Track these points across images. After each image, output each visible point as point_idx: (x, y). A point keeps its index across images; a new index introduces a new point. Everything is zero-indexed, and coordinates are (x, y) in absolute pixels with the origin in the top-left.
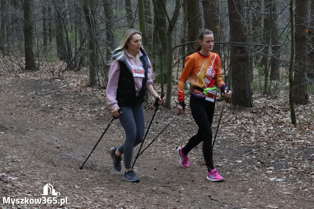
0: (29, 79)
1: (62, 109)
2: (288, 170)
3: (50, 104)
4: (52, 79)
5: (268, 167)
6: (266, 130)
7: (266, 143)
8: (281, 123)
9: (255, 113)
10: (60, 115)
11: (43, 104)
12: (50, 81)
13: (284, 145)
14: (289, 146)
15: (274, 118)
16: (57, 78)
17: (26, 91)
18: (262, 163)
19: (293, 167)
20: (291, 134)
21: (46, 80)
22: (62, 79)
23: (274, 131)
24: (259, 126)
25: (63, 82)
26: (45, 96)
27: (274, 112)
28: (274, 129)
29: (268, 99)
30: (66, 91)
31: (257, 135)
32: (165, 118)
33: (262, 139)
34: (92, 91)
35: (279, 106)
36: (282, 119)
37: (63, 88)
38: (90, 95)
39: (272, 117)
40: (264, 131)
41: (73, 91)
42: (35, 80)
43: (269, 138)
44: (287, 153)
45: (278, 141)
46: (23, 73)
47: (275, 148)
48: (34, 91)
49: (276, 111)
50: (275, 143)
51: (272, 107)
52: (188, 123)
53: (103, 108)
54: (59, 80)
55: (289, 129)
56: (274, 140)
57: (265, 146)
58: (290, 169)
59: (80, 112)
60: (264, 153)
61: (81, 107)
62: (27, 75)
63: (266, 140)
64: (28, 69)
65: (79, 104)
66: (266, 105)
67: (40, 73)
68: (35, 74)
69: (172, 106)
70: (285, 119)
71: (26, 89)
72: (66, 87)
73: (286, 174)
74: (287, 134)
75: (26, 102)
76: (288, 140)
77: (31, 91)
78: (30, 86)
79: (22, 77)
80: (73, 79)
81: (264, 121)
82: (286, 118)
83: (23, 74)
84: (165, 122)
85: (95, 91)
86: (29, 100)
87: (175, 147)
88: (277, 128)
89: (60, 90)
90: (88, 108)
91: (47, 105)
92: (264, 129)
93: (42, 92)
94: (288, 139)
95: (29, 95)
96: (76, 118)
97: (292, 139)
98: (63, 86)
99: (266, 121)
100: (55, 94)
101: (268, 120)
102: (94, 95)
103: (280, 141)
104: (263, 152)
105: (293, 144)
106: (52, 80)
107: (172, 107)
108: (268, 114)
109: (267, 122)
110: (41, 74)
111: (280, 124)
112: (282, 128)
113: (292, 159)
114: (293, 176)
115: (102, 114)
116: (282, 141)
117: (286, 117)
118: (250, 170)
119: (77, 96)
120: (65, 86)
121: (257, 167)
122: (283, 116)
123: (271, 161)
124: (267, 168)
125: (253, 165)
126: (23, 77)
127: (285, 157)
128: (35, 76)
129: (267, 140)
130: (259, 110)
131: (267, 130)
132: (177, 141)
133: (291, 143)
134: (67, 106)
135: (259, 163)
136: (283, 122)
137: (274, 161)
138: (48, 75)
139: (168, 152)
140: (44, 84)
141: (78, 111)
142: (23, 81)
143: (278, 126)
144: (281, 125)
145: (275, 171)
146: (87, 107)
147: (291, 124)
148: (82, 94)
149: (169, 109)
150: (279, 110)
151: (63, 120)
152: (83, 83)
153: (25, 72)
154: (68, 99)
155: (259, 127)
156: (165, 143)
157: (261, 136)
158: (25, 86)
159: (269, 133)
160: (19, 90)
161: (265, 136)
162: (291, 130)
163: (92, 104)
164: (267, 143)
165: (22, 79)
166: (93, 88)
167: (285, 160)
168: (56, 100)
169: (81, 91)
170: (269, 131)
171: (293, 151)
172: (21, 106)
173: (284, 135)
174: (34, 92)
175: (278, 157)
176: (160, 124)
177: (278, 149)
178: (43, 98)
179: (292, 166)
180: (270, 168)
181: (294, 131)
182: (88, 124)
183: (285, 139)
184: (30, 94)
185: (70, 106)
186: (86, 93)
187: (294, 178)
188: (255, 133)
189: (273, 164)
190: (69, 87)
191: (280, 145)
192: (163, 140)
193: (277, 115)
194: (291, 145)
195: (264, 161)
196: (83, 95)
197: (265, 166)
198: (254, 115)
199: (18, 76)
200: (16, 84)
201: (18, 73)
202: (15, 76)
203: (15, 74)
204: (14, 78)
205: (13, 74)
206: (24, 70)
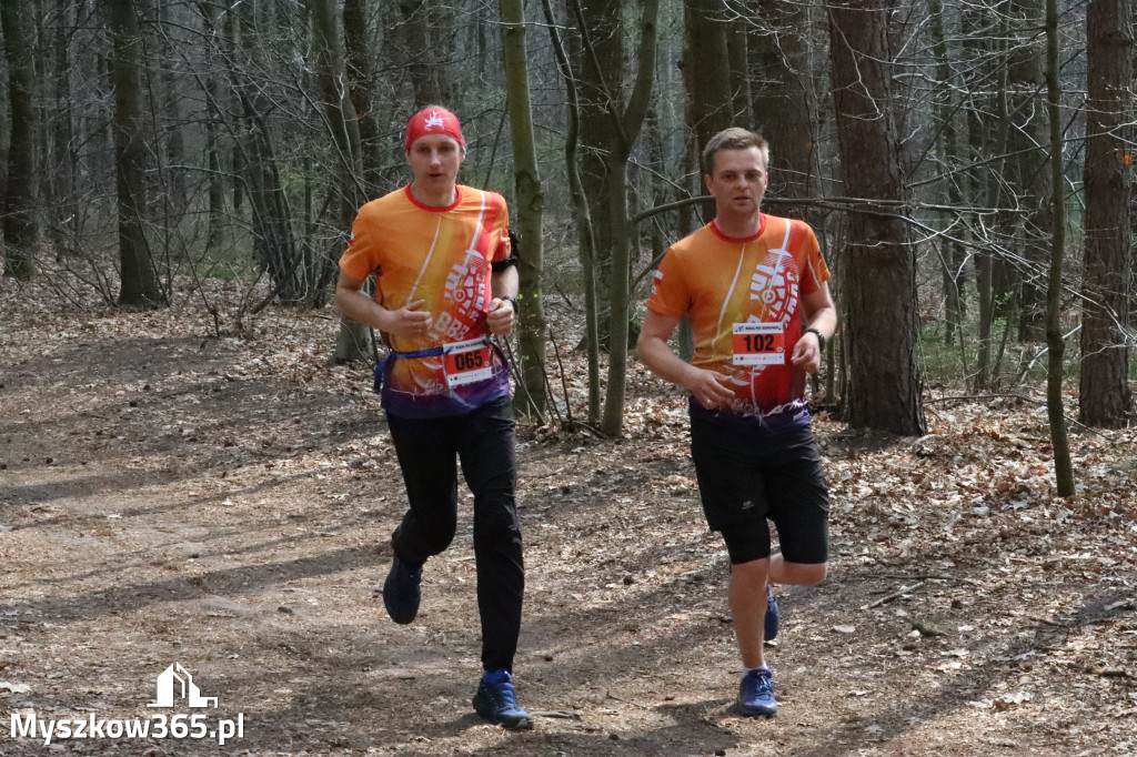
0: (128, 336)
1: (231, 445)
2: (1017, 658)
3: (191, 427)
4: (210, 336)
5: (945, 648)
6: (959, 517)
7: (952, 564)
8: (1019, 492)
9: (930, 456)
10: (222, 463)
11: (169, 427)
12: (203, 346)
13: (1015, 572)
14: (1035, 573)
15: (998, 474)
16: (229, 335)
17: (112, 378)
18: (926, 634)
19: (1036, 648)
20: (1047, 532)
21: (191, 340)
22: (249, 338)
23: (988, 521)
24: (938, 503)
25: (251, 348)
26: (179, 398)
27: (1001, 453)
28: (990, 515)
29: (991, 408)
30: (254, 380)
31: (926, 535)
32: (599, 472)
33: (940, 548)
34: (348, 378)
35: (1024, 431)
36: (1027, 477)
37: (247, 368)
38: (340, 393)
39: (991, 472)
40: (954, 520)
41: (282, 379)
42: (151, 340)
43: (966, 544)
44: (1019, 598)
45: (995, 555)
46: (111, 315)
47: (979, 582)
48: (141, 378)
49: (1007, 451)
50: (985, 563)
51: (994, 436)
52: (678, 494)
53: (378, 438)
54: (236, 342)
55: (1047, 513)
56: (983, 552)
57: (947, 575)
58: (1024, 657)
59: (296, 452)
60: (940, 599)
61: (304, 436)
62: (123, 324)
63: (952, 552)
64: (130, 303)
65: (295, 426)
66: (975, 429)
67: (173, 318)
68: (153, 318)
69: (627, 432)
70: (1039, 479)
71: (111, 374)
72: (257, 365)
73: (1010, 674)
74: (1034, 533)
75: (107, 420)
76: (1035, 554)
77: (130, 381)
78: (128, 362)
79: (105, 329)
80: (290, 337)
81: (958, 484)
82: (1040, 475)
83: (109, 321)
84: (595, 490)
85: (358, 379)
86: (119, 410)
87: (619, 577)
88: (1001, 512)
89: (237, 375)
90: (325, 440)
91: (181, 431)
92: (953, 512)
93: (169, 384)
94: (1036, 549)
95: (123, 392)
96: (277, 473)
97: (1049, 549)
98: (249, 363)
99: (966, 484)
100: (216, 391)
101: (975, 481)
102: (356, 393)
103: (1003, 554)
104: (937, 596)
105: (1048, 567)
106: (210, 342)
107: (629, 436)
108: (978, 459)
109: (967, 488)
110: (177, 318)
111: (1015, 496)
112: (1020, 509)
113: (1035, 620)
114: (1034, 680)
115: (374, 462)
116: (1013, 555)
117: (1041, 471)
118: (881, 661)
119: (292, 396)
120: (256, 360)
121: (906, 649)
122: (1032, 468)
123: (960, 629)
124: (943, 653)
125: (894, 641)
126: (110, 328)
127: (1013, 612)
128: (153, 326)
129: (958, 553)
130: (946, 447)
131: (963, 516)
132: (631, 554)
133: (1042, 562)
134: (252, 430)
135: (916, 633)
136: (1024, 488)
137: (970, 628)
138: (201, 321)
139: (595, 593)
140: (180, 353)
141: (289, 450)
142: (105, 344)
143: (1007, 502)
144: (1020, 500)
145: (971, 664)
146: (324, 436)
147: (1055, 495)
148: (310, 389)
149: (618, 443)
150: (1020, 447)
151: (232, 482)
152: (325, 349)
153: (120, 312)
154: (261, 409)
155: (935, 507)
156: (587, 562)
157: (936, 540)
159: (971, 527)
160: (90, 375)
161: (954, 539)
162: (1053, 516)
163: (343, 426)
164: (955, 562)
165: (105, 339)
166: (354, 369)
167: (1009, 623)
168: (213, 411)
169: (309, 380)
170: (971, 522)
171: (1044, 591)
172: (88, 434)
173: (1022, 534)
174: (142, 383)
175: (989, 611)
176: (577, 497)
177: (991, 585)
178: (169, 403)
179: (1032, 647)
180: (953, 652)
181: (1064, 522)
182: (318, 497)
183: (1024, 551)
184: (125, 390)
185: (264, 433)
186: (325, 386)
187: (1037, 687)
188: (918, 528)
189: (968, 637)
190: (267, 363)
191: (1003, 569)
192: (579, 554)
193: (1009, 463)
194: (1042, 571)
195: (936, 628)
196: (314, 392)
197: (935, 645)
198: (924, 463)
199: (91, 327)
200: (79, 354)
201: (93, 314)
202: (80, 325)
203: (81, 321)
204: (76, 335)
205: (74, 322)
206: (115, 306)
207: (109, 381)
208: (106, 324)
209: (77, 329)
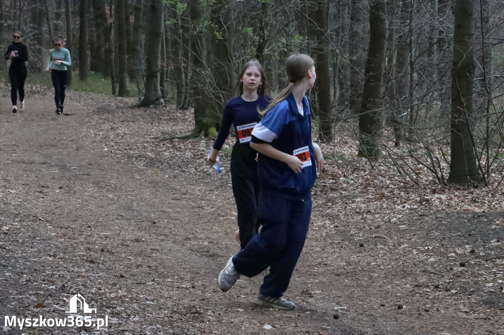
0: (456, 209)
11: (491, 284)
17: (445, 243)
26: (498, 261)
46: (442, 191)
48: (468, 244)
62: (451, 199)
64: (457, 183)
68: (475, 195)
71: (444, 239)
75: (443, 276)
77: (459, 246)
78: (457, 230)
79: (437, 202)
83: (441, 196)
86: (452, 269)
91: (502, 289)
93: (491, 249)
95: (454, 255)
110: (493, 196)
126: (441, 202)
128: (475, 202)
140: (498, 225)
142: (439, 215)
153: (449, 190)
158: (444, 230)
160: (427, 239)
165: (438, 211)
172: (428, 287)
174: (468, 248)
178: (490, 265)
184: (455, 253)
199: (427, 201)
200: (419, 222)
201: (428, 191)
202: (418, 199)
203: (420, 196)
204: (415, 207)
205: (413, 196)
206: (445, 185)
207: (443, 245)
208: (438, 198)
209: (416, 202)
